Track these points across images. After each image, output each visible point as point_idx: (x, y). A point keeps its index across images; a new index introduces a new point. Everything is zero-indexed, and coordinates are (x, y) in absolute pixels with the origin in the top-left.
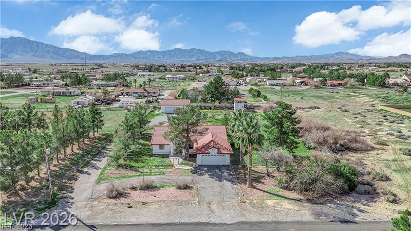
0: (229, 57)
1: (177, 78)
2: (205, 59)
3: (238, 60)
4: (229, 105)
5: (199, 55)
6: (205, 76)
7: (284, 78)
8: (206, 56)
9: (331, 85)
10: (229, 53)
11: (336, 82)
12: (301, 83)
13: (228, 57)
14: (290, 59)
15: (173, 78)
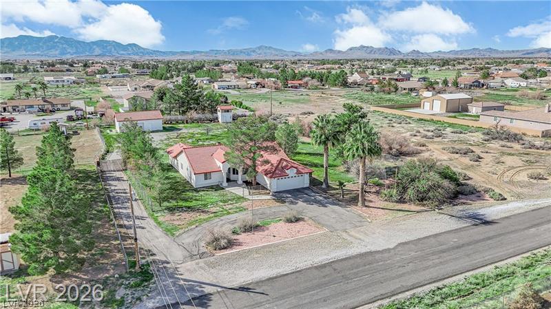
0: (115, 49)
1: (64, 81)
2: (75, 53)
3: (129, 54)
4: (209, 116)
5: (64, 46)
6: (105, 77)
7: (227, 80)
8: (77, 48)
9: (292, 87)
10: (114, 44)
11: (296, 83)
12: (257, 84)
13: (113, 50)
14: (203, 54)
15: (57, 81)
